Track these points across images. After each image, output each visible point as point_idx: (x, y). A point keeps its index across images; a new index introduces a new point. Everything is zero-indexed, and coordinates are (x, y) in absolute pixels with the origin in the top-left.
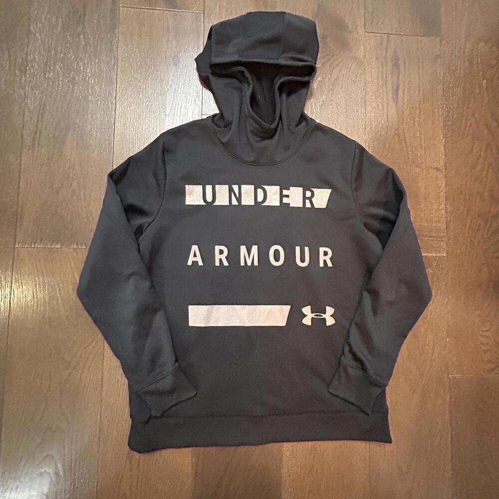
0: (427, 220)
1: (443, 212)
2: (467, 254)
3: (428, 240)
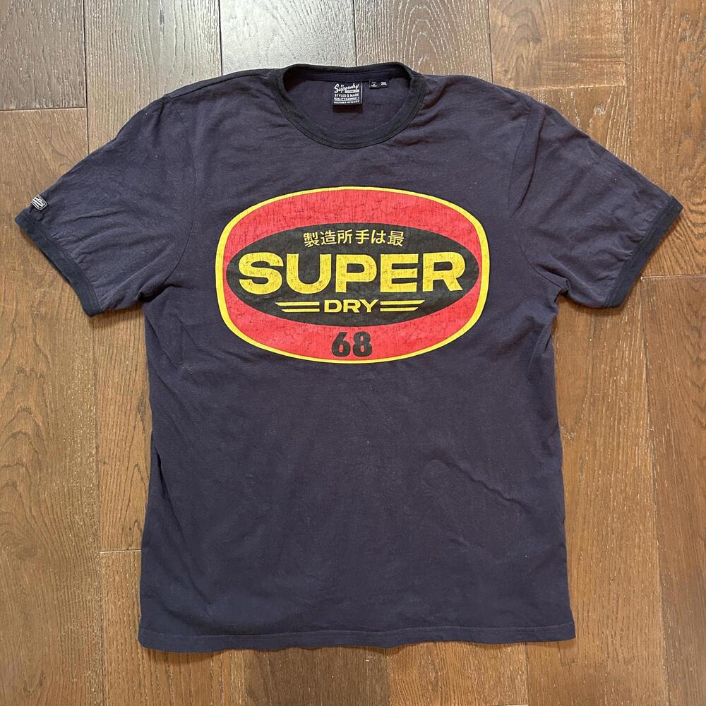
0: (592, 31)
1: (619, 15)
2: (663, 81)
3: (595, 61)
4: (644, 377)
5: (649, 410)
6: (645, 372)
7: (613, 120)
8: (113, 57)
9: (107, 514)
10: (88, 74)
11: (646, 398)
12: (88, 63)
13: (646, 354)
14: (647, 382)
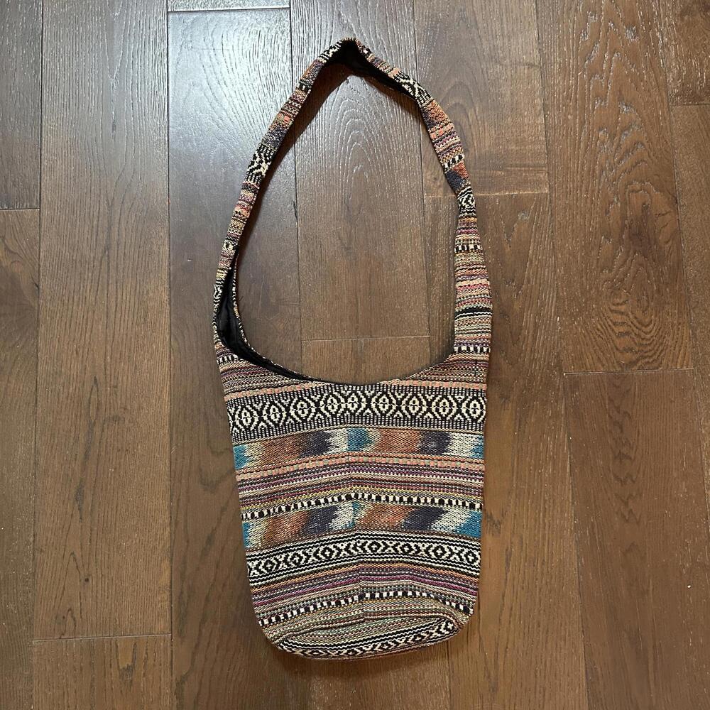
4: (568, 470)
5: (573, 503)
6: (568, 466)
7: (536, 225)
8: (66, 163)
9: (41, 603)
10: (42, 178)
11: (571, 491)
12: (42, 167)
13: (570, 448)
14: (571, 475)
